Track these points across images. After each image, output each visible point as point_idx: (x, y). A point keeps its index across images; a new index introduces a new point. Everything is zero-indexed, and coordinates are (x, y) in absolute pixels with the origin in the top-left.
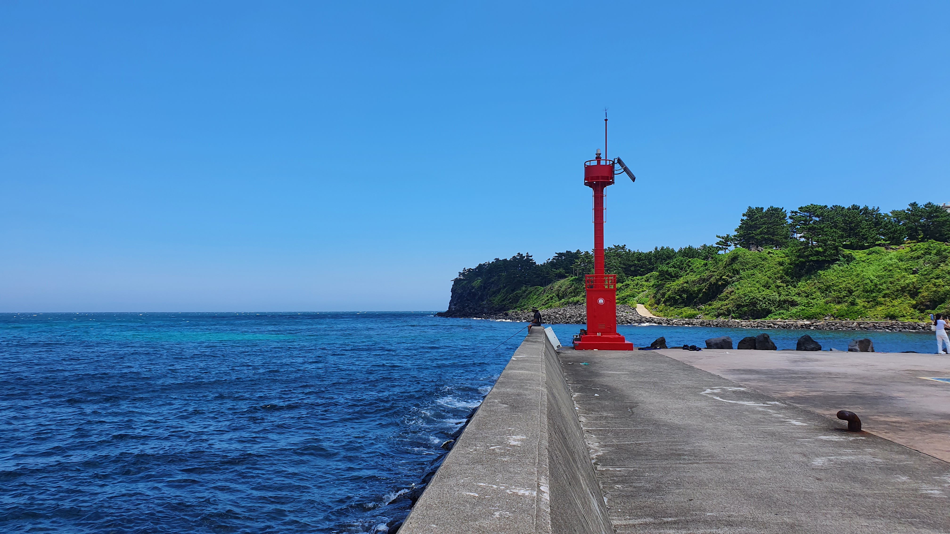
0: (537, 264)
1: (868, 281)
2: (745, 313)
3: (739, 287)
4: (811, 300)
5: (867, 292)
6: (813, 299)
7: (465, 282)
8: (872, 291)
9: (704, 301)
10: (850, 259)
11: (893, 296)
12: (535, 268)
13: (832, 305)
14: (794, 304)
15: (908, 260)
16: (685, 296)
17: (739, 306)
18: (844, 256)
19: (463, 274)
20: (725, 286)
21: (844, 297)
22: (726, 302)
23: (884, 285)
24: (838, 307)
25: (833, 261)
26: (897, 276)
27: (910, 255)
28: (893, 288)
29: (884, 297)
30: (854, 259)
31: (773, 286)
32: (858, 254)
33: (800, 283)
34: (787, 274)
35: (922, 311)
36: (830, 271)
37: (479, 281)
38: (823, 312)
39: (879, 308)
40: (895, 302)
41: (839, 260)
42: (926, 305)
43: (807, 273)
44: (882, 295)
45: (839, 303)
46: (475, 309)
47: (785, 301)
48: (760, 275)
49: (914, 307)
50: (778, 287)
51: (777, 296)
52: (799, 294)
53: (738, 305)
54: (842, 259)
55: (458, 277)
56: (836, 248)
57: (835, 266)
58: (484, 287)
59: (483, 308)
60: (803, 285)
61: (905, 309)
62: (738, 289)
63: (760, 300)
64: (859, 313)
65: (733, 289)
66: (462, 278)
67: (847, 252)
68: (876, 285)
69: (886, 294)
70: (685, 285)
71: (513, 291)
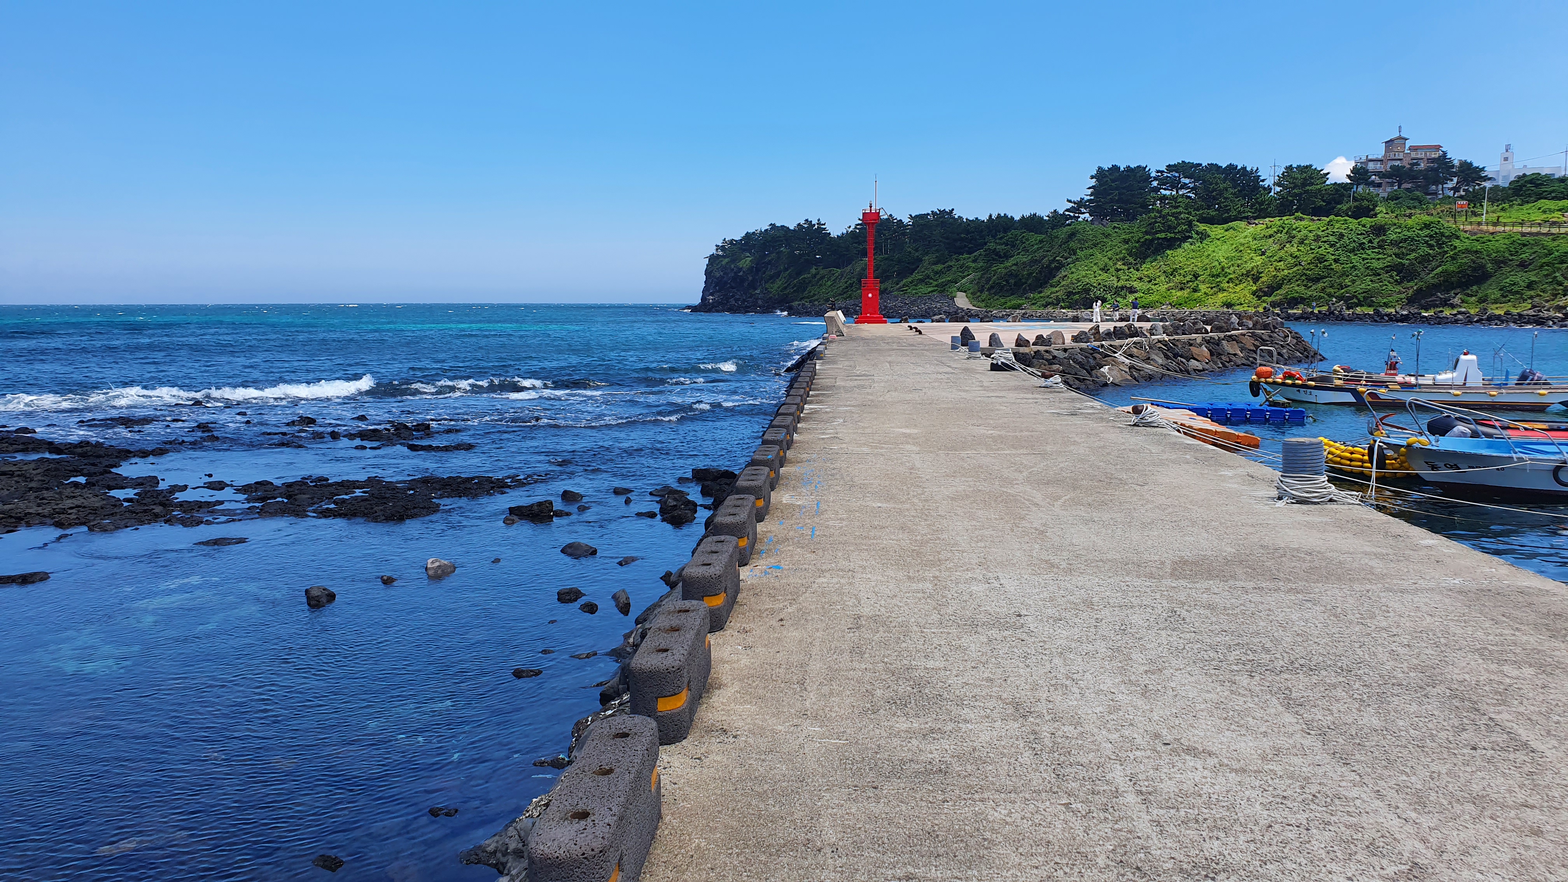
0: (832, 236)
1: (1216, 263)
2: (1076, 301)
3: (1073, 270)
4: (1153, 287)
5: (1213, 276)
6: (1155, 284)
7: (727, 260)
8: (1218, 276)
9: (1033, 289)
10: (1203, 236)
11: (1237, 282)
12: (830, 241)
13: (1173, 291)
14: (1132, 290)
15: (1262, 238)
16: (1012, 281)
17: (1070, 294)
18: (1197, 233)
19: (722, 248)
20: (1058, 269)
21: (1188, 282)
22: (1057, 289)
23: (1232, 268)
24: (1179, 294)
25: (1185, 239)
26: (1246, 257)
27: (1263, 233)
28: (1239, 272)
29: (1228, 282)
30: (1209, 236)
31: (1112, 270)
32: (1216, 231)
33: (1144, 265)
34: (1130, 255)
35: (1259, 298)
36: (1180, 251)
37: (749, 259)
38: (1162, 300)
39: (1220, 295)
40: (1238, 289)
41: (1191, 237)
42: (1264, 292)
43: (1154, 253)
44: (1227, 279)
45: (1182, 289)
46: (744, 301)
47: (1122, 288)
48: (1099, 256)
49: (1254, 293)
50: (1118, 270)
51: (1115, 282)
52: (1141, 279)
53: (1069, 292)
54: (1195, 236)
55: (715, 252)
56: (1190, 224)
57: (1186, 245)
58: (757, 268)
59: (758, 299)
60: (1149, 268)
61: (1245, 296)
62: (1072, 273)
63: (1094, 287)
64: (1198, 301)
65: (1066, 273)
66: (721, 253)
67: (1202, 227)
68: (1223, 269)
69: (1231, 279)
70: (1013, 268)
71: (799, 274)
